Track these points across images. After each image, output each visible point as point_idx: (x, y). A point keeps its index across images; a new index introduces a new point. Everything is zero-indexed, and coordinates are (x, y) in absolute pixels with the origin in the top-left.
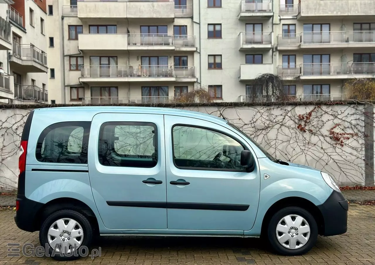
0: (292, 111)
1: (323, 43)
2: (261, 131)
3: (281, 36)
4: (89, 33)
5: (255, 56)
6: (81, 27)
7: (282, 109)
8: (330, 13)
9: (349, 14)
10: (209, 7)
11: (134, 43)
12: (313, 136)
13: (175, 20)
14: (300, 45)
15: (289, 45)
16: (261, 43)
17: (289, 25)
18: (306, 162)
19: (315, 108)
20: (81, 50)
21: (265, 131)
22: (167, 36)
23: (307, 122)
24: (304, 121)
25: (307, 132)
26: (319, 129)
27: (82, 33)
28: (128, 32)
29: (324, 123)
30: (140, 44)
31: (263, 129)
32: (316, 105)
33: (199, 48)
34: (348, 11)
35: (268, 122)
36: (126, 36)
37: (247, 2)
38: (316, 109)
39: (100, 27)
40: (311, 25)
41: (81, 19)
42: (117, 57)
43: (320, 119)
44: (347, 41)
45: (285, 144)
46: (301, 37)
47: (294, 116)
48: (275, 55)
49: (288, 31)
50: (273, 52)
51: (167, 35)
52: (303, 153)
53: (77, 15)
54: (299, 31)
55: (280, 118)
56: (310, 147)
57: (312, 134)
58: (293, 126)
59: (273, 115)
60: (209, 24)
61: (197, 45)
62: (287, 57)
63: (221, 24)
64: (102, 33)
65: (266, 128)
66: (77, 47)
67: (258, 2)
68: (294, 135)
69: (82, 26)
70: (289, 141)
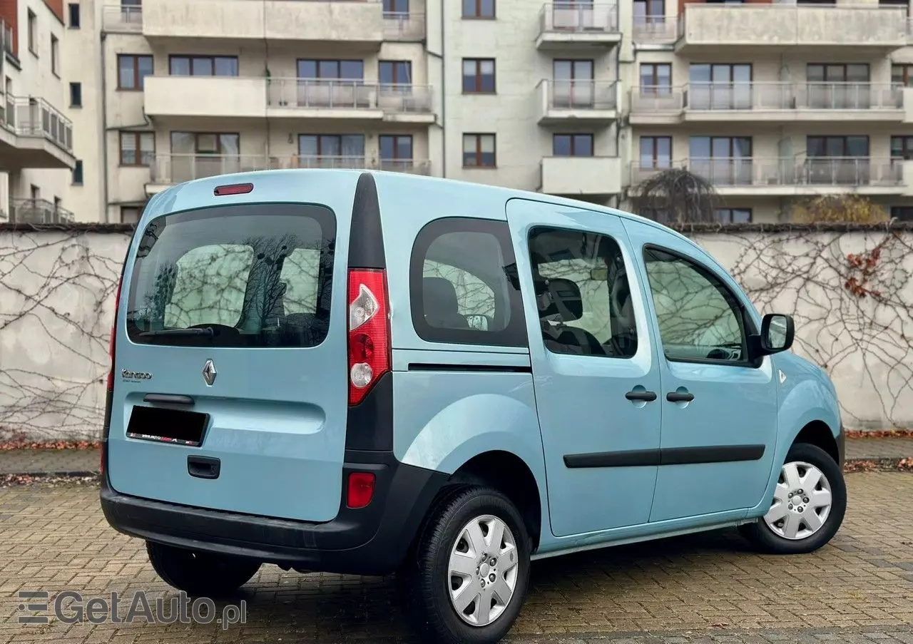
0: (832, 245)
1: (738, 109)
2: (757, 294)
3: (637, 90)
4: (170, 73)
5: (577, 138)
6: (150, 59)
7: (807, 241)
8: (753, 37)
9: (800, 42)
10: (465, 17)
11: (283, 101)
12: (881, 306)
13: (384, 46)
14: (683, 114)
15: (656, 112)
16: (589, 106)
17: (655, 65)
18: (866, 371)
19: (888, 239)
20: (151, 117)
21: (767, 293)
22: (363, 86)
23: (868, 272)
24: (861, 270)
25: (868, 296)
26: (897, 289)
27: (151, 73)
28: (268, 74)
29: (908, 275)
30: (296, 104)
31: (762, 290)
32: (890, 232)
33: (440, 116)
34: (797, 35)
35: (774, 273)
36: (263, 82)
37: (556, 7)
38: (889, 242)
39: (196, 61)
40: (708, 67)
41: (150, 39)
42: (238, 134)
43: (899, 264)
44: (793, 106)
45: (815, 326)
46: (685, 94)
47: (837, 259)
48: (623, 137)
49: (654, 79)
50: (619, 128)
51: (362, 82)
52: (859, 348)
53: (141, 28)
54: (680, 79)
55: (803, 263)
56: (874, 333)
57: (880, 301)
58: (834, 282)
59: (786, 254)
60: (465, 59)
61: (437, 110)
62: (651, 140)
63: (493, 60)
64: (203, 74)
65: (769, 286)
66: (141, 109)
67: (585, 7)
68: (836, 304)
69: (151, 56)
70: (825, 319)
